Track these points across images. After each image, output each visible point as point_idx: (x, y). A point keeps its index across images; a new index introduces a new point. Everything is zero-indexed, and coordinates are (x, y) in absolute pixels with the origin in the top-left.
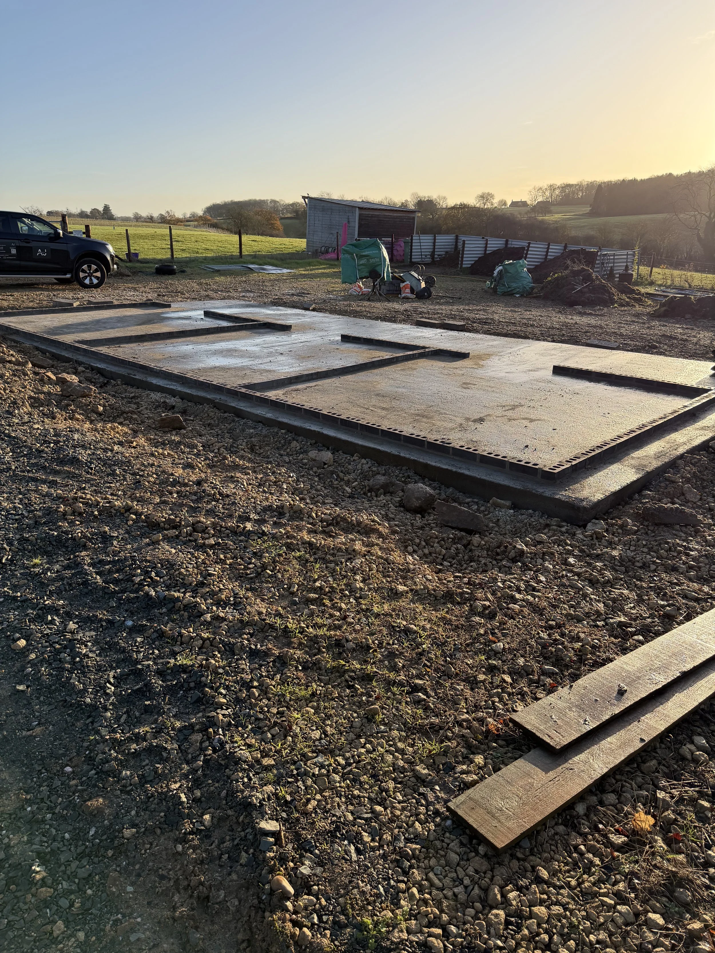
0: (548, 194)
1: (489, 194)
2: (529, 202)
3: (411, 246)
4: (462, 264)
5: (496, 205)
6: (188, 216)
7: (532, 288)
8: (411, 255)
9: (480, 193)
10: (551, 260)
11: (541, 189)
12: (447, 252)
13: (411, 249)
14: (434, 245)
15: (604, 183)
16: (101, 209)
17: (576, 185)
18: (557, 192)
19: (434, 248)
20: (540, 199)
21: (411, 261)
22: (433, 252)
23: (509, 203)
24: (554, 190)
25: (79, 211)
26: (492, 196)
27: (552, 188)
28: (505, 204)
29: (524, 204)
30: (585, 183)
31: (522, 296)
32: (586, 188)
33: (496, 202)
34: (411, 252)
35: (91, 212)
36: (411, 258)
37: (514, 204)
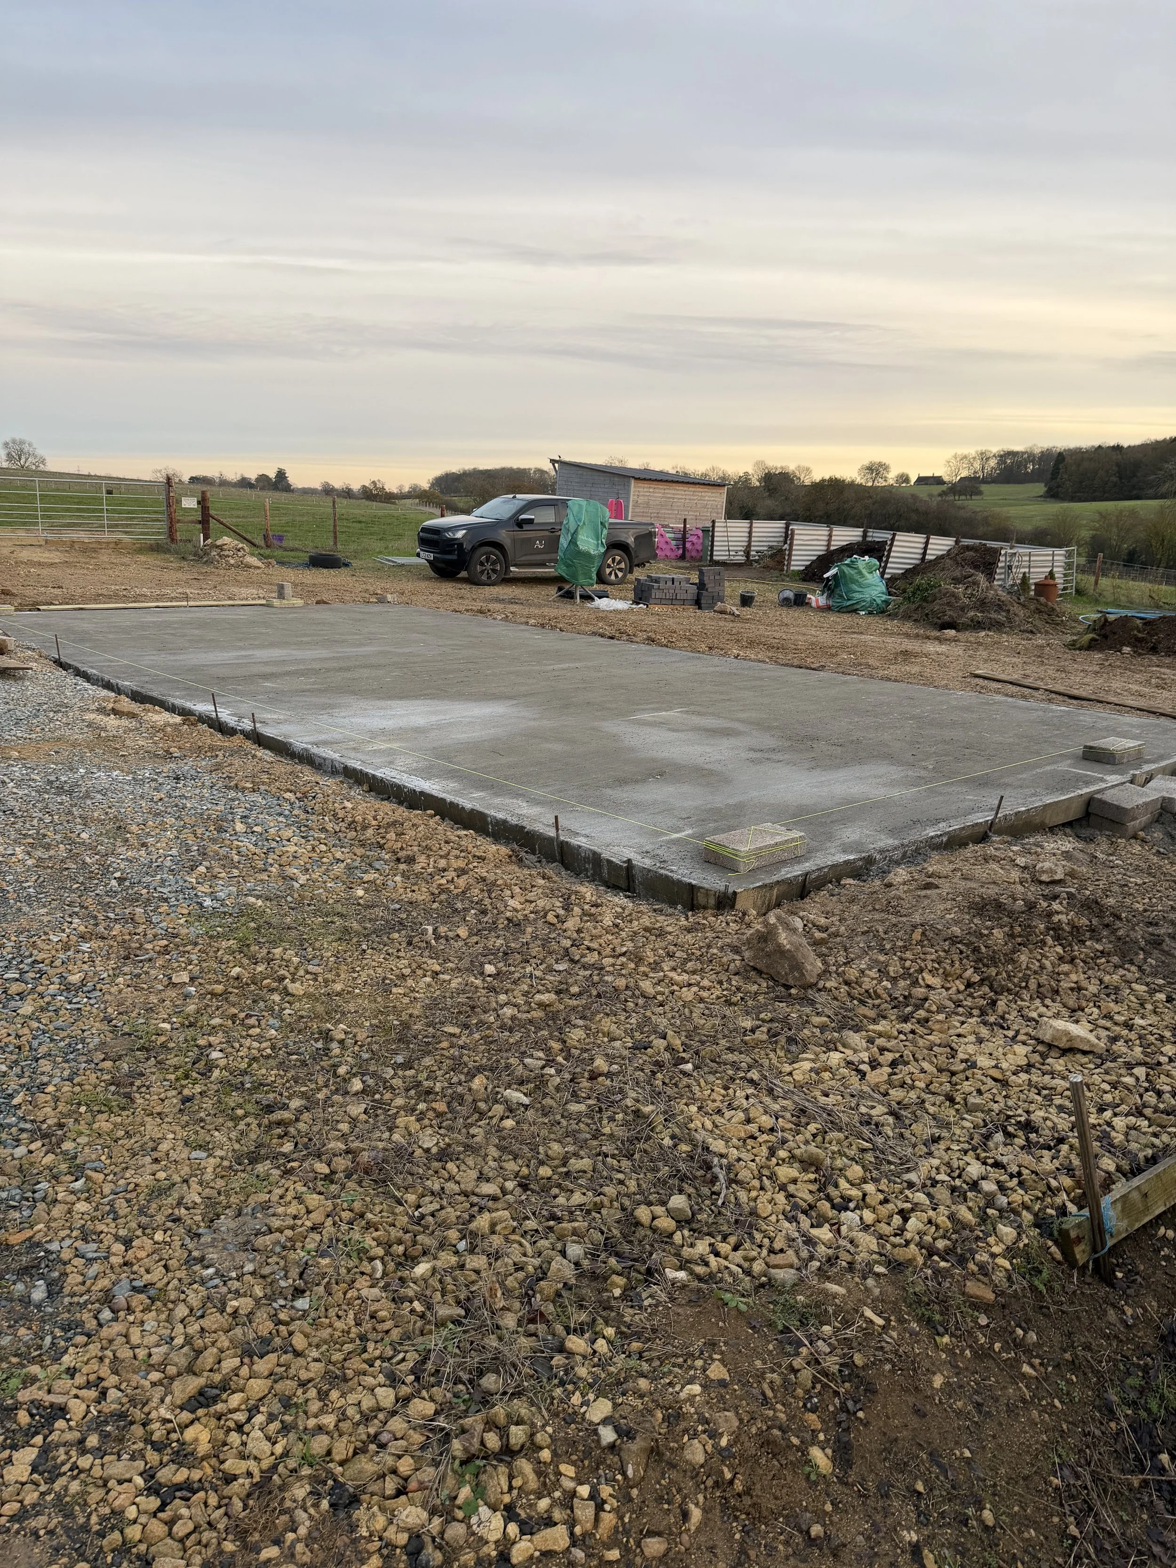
0: (977, 465)
1: (881, 465)
2: (946, 478)
3: (713, 536)
4: (789, 565)
5: (891, 482)
6: (406, 489)
7: (887, 603)
8: (712, 551)
9: (866, 463)
10: (931, 561)
11: (965, 457)
12: (770, 547)
13: (713, 541)
14: (750, 537)
15: (1069, 450)
16: (272, 475)
17: (1023, 453)
18: (993, 463)
19: (750, 541)
20: (964, 474)
21: (711, 560)
22: (749, 546)
23: (913, 479)
24: (987, 459)
25: (239, 477)
26: (886, 468)
27: (984, 457)
28: (907, 480)
29: (938, 481)
30: (1037, 451)
31: (870, 613)
32: (1040, 458)
33: (892, 476)
34: (712, 546)
35: (257, 480)
36: (712, 555)
37: (921, 480)
